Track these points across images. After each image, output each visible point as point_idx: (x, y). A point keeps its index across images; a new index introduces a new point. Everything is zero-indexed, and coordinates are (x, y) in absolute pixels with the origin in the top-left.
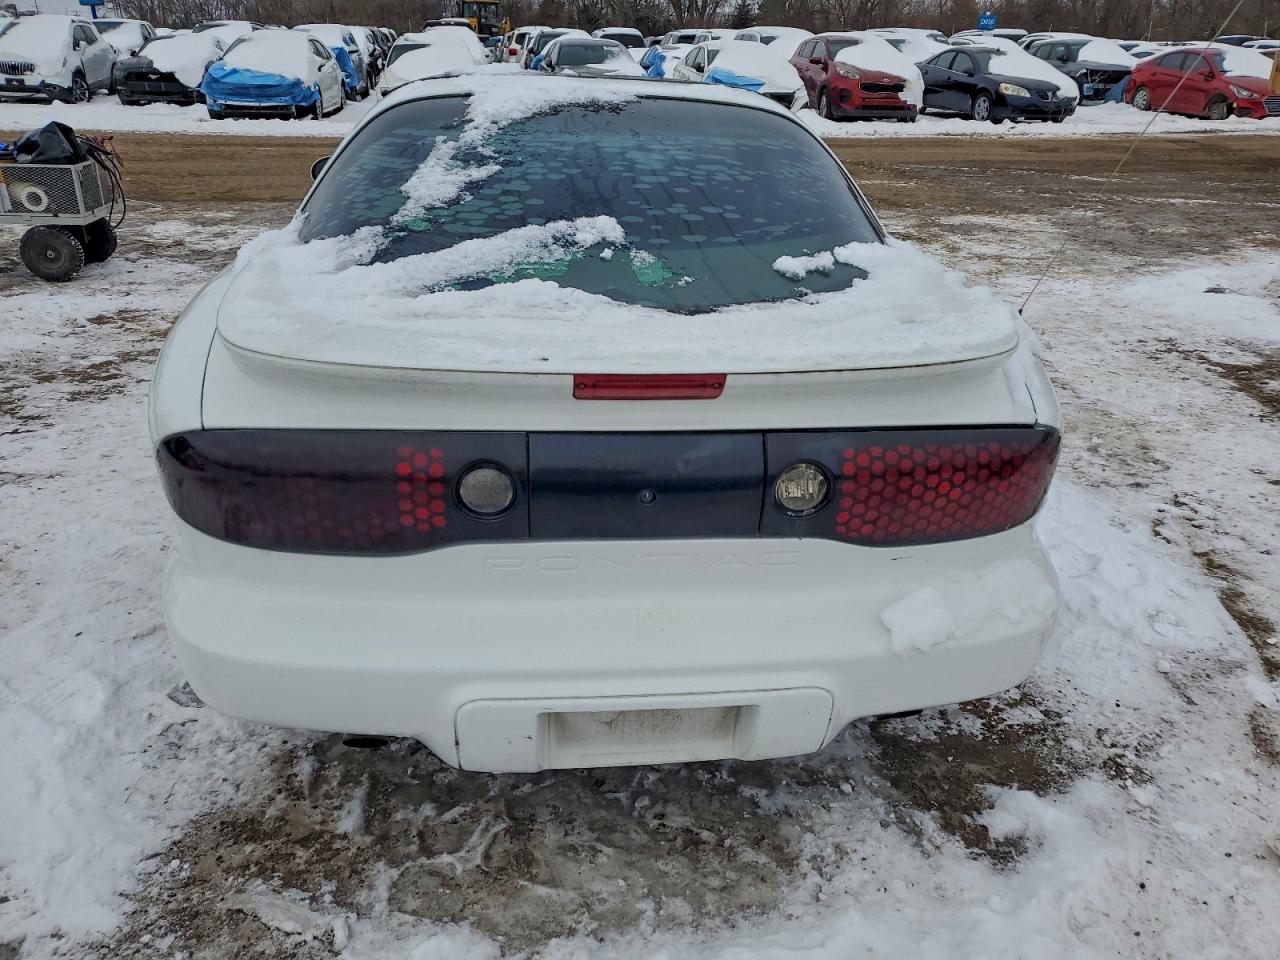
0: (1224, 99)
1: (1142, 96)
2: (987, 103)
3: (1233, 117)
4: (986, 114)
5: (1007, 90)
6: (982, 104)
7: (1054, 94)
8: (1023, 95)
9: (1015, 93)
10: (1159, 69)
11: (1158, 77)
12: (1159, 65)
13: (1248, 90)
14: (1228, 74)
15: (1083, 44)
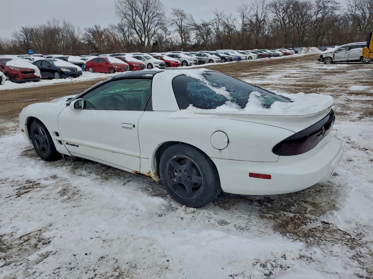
0: (112, 68)
1: (91, 69)
2: (58, 74)
3: (116, 72)
4: (59, 77)
5: (64, 70)
6: (57, 74)
7: (76, 70)
8: (68, 71)
9: (66, 71)
10: (93, 62)
11: (94, 64)
12: (92, 61)
13: (117, 66)
14: (111, 63)
15: (68, 57)
